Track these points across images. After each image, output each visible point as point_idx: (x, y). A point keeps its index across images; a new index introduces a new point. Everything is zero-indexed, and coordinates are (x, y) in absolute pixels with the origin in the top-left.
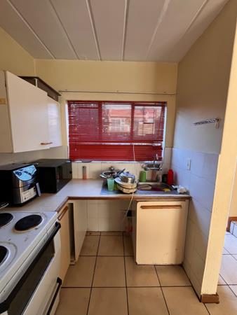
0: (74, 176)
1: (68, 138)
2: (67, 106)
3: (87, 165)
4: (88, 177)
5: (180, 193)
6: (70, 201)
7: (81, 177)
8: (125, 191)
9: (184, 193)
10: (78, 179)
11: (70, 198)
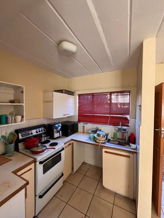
0: (79, 130)
1: (77, 112)
2: (78, 96)
3: (85, 125)
4: (85, 132)
5: (132, 149)
6: (73, 141)
7: (82, 131)
8: (97, 141)
9: (135, 149)
10: (81, 132)
11: (72, 140)
